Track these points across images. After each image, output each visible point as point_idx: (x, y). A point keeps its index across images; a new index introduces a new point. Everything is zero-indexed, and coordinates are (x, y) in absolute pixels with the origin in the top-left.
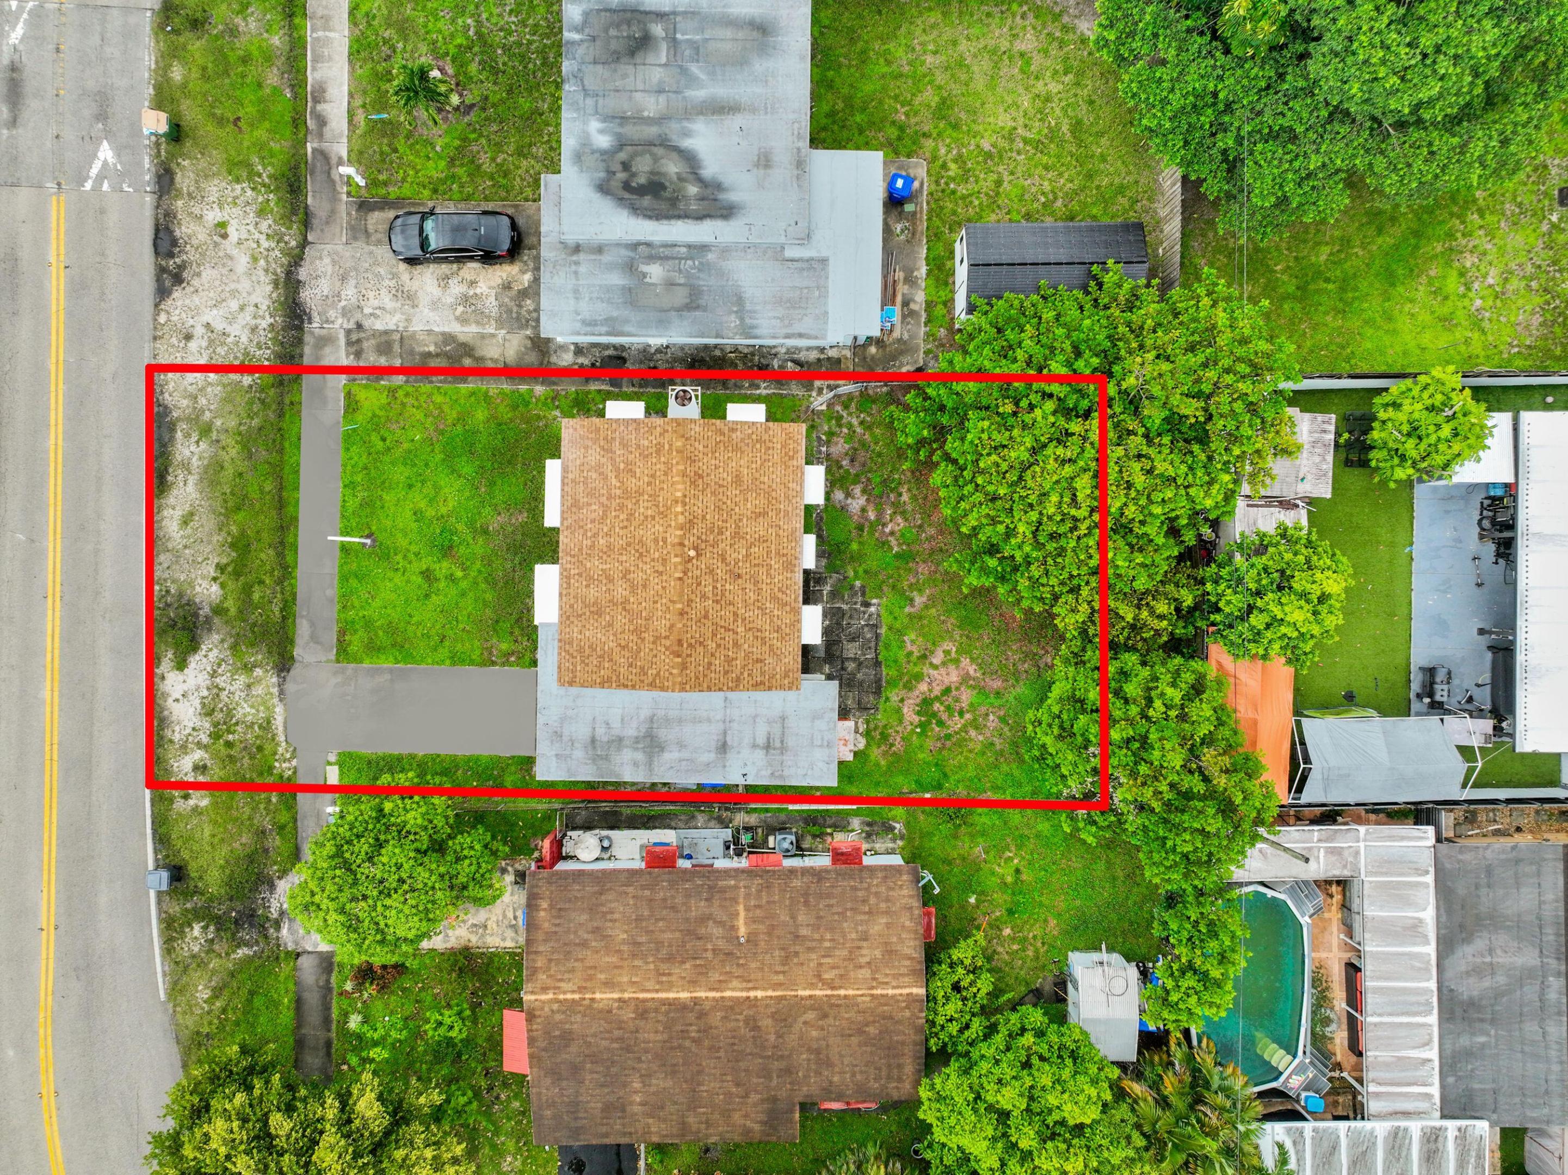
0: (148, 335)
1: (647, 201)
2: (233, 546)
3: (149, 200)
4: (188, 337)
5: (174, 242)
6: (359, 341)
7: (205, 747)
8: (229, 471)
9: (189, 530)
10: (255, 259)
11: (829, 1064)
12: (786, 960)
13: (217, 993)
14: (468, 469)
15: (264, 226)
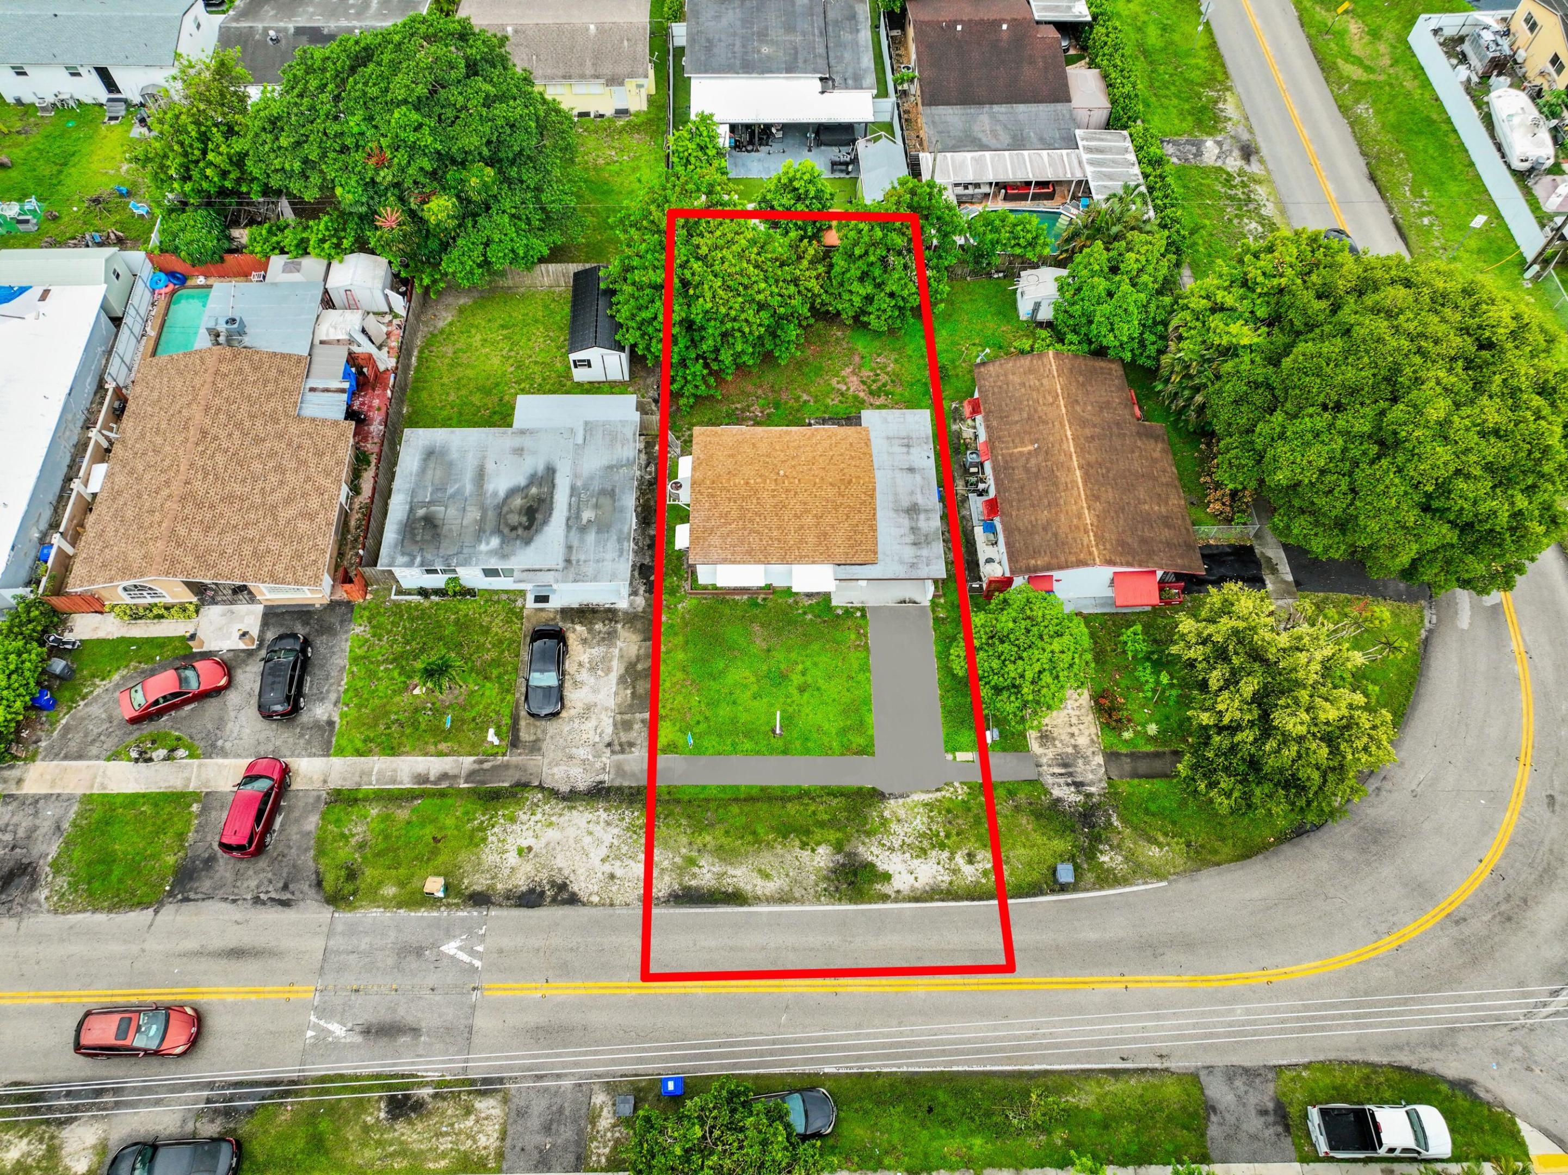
0: (610, 911)
1: (539, 516)
2: (785, 837)
3: (494, 912)
4: (612, 877)
5: (532, 891)
6: (621, 745)
7: (953, 854)
8: (724, 840)
9: (774, 873)
10: (551, 824)
12: (1046, 422)
13: (1152, 841)
14: (721, 663)
15: (524, 817)
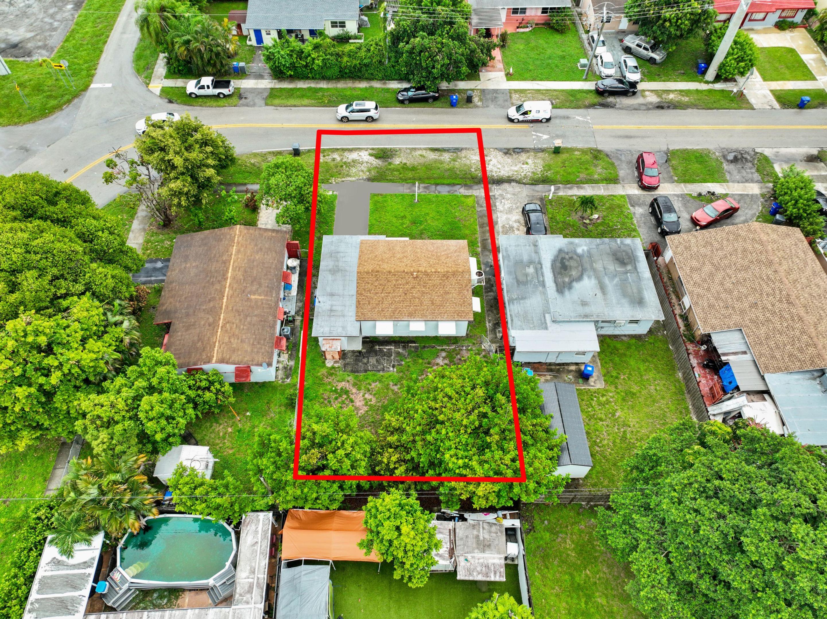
1: (558, 265)
2: (413, 167)
3: (532, 147)
5: (519, 152)
7: (341, 160)
8: (440, 166)
9: (418, 156)
10: (516, 171)
11: (186, 330)
12: (238, 311)
13: (253, 165)
14: (445, 228)
15: (529, 174)
